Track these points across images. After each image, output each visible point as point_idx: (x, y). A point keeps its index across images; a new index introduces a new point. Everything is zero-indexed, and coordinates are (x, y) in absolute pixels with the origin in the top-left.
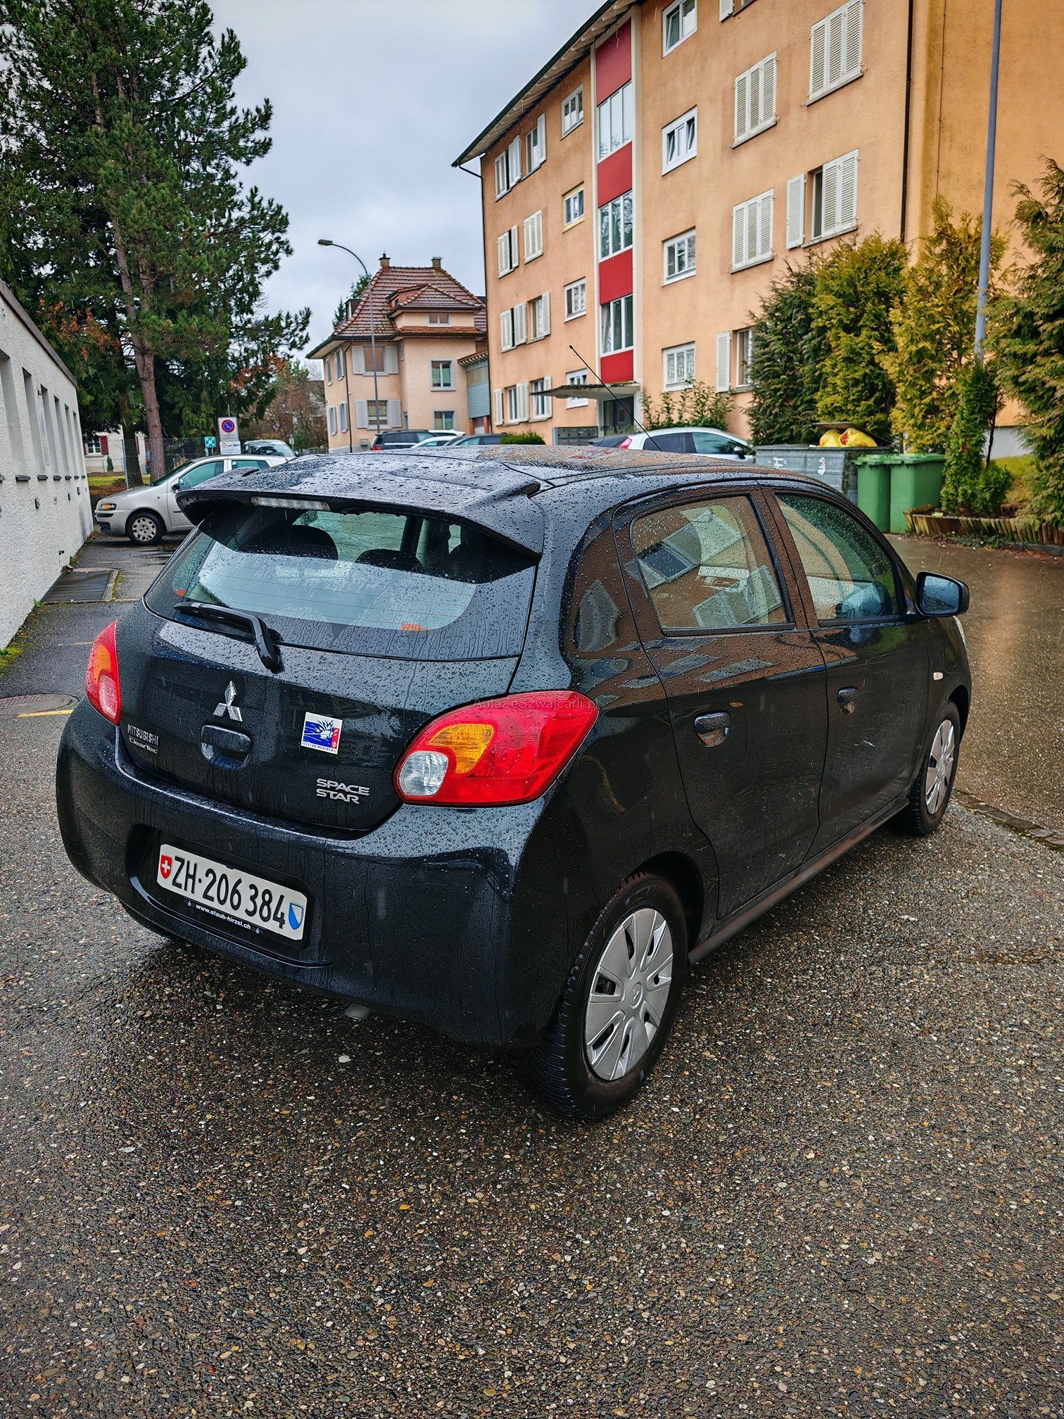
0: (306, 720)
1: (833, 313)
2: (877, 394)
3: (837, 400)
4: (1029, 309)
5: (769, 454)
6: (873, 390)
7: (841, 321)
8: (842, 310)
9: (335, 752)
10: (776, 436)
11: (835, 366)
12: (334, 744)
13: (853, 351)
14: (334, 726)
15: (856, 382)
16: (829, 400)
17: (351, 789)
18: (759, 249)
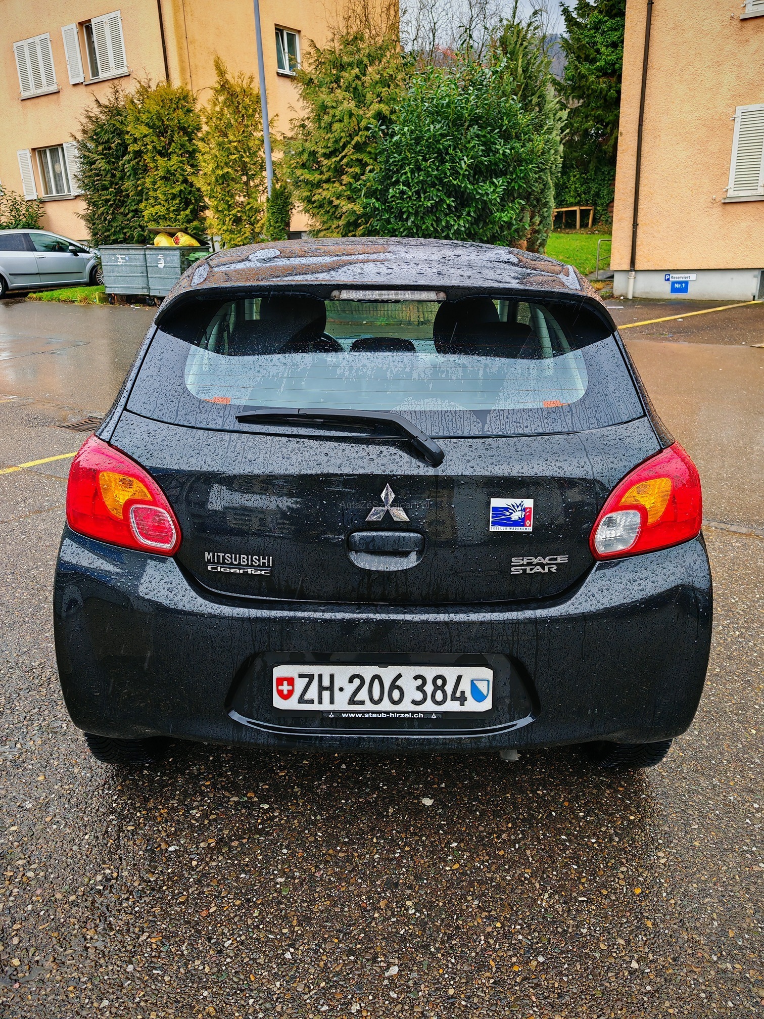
0: (492, 505)
1: (147, 140)
2: (191, 206)
3: (160, 210)
4: (312, 149)
5: (112, 252)
6: (187, 203)
7: (154, 147)
8: (155, 139)
9: (530, 529)
10: (112, 238)
11: (154, 183)
12: (528, 523)
13: (168, 171)
14: (526, 506)
15: (174, 197)
16: (153, 210)
17: (550, 560)
18: (44, 81)
